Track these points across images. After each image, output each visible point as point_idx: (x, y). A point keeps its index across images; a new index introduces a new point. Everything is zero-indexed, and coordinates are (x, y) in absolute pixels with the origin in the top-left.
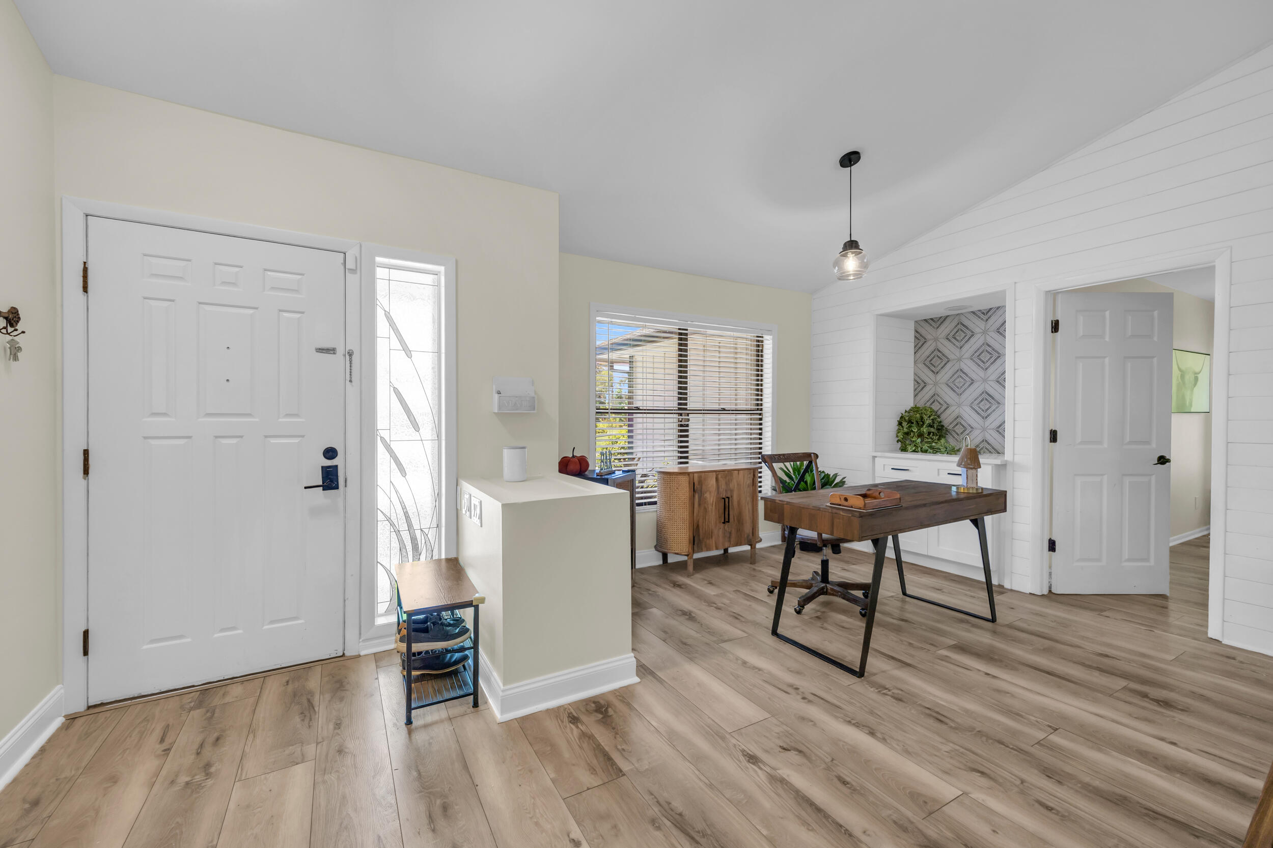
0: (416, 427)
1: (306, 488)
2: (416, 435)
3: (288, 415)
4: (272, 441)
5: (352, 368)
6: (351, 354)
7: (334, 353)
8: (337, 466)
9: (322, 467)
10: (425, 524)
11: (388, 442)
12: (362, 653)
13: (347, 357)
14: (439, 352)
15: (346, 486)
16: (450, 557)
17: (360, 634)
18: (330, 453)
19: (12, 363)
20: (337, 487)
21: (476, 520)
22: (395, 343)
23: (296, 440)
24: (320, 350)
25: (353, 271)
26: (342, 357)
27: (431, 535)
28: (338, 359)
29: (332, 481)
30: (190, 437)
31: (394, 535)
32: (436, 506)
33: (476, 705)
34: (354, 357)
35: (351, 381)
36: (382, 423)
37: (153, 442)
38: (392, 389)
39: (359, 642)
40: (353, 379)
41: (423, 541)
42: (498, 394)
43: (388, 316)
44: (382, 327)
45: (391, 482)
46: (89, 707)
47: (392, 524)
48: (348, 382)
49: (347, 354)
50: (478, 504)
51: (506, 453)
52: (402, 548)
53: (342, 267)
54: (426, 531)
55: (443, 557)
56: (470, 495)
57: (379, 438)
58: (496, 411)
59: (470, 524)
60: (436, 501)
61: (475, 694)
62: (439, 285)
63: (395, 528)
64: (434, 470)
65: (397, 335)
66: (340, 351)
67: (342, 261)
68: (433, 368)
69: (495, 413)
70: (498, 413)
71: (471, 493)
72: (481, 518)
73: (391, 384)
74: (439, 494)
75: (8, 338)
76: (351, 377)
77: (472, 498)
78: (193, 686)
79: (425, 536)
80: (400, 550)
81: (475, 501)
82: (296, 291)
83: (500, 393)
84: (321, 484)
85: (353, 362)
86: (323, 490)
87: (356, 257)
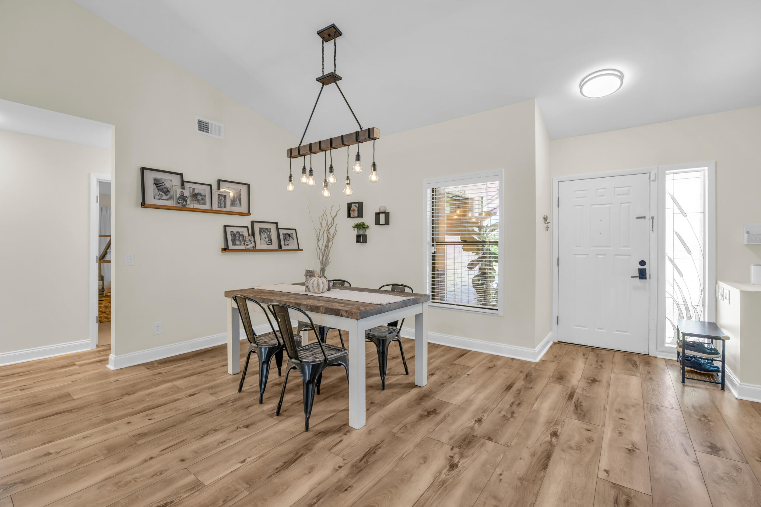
0: (689, 252)
1: (632, 277)
2: (689, 256)
3: (624, 246)
4: (618, 257)
5: (653, 225)
6: (653, 218)
7: (645, 219)
8: (646, 269)
9: (639, 269)
10: (695, 303)
11: (673, 259)
12: (658, 357)
13: (651, 220)
14: (704, 212)
15: (650, 278)
16: (711, 322)
17: (657, 348)
18: (643, 263)
19: (547, 232)
20: (646, 278)
21: (726, 301)
22: (677, 210)
23: (627, 257)
24: (638, 218)
25: (654, 181)
26: (649, 220)
27: (699, 309)
28: (647, 221)
29: (643, 275)
30: (588, 255)
31: (675, 305)
32: (702, 294)
33: (723, 388)
34: (654, 220)
35: (653, 231)
36: (669, 249)
37: (577, 256)
38: (675, 233)
39: (656, 351)
40: (654, 230)
41: (693, 312)
42: (747, 233)
43: (673, 198)
44: (669, 202)
45: (674, 279)
46: (558, 342)
47: (674, 300)
48: (651, 231)
49: (651, 219)
50: (728, 293)
51: (753, 268)
52: (680, 312)
53: (649, 180)
54: (696, 307)
55: (706, 321)
56: (724, 288)
57: (667, 258)
58: (746, 243)
59: (723, 304)
60: (702, 292)
61: (723, 384)
62: (704, 177)
63: (676, 302)
64: (700, 275)
65: (678, 206)
66: (648, 217)
67: (649, 177)
68: (701, 221)
69: (745, 244)
70: (747, 244)
71: (724, 287)
72: (729, 299)
73: (674, 231)
74: (704, 288)
75: (546, 225)
76: (653, 229)
77: (725, 290)
78: (588, 346)
79: (695, 309)
80: (679, 314)
81: (726, 291)
82: (628, 194)
83: (749, 233)
84: (638, 276)
85: (654, 222)
86: (639, 279)
87: (656, 174)
